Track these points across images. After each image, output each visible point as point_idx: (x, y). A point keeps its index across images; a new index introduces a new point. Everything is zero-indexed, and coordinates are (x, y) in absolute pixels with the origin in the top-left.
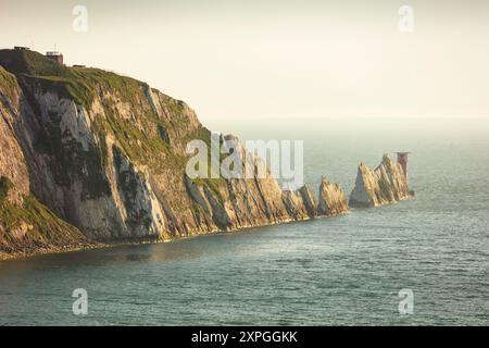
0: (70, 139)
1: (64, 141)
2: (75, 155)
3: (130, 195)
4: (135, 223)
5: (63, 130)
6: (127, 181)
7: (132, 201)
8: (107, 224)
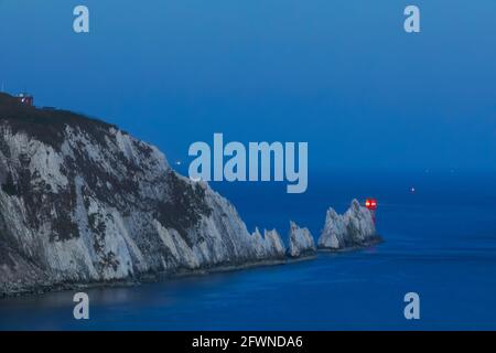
0: (39, 180)
1: (33, 182)
2: (44, 197)
3: (98, 238)
4: (103, 266)
5: (32, 172)
6: (96, 223)
7: (100, 243)
8: (75, 266)
